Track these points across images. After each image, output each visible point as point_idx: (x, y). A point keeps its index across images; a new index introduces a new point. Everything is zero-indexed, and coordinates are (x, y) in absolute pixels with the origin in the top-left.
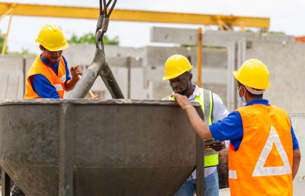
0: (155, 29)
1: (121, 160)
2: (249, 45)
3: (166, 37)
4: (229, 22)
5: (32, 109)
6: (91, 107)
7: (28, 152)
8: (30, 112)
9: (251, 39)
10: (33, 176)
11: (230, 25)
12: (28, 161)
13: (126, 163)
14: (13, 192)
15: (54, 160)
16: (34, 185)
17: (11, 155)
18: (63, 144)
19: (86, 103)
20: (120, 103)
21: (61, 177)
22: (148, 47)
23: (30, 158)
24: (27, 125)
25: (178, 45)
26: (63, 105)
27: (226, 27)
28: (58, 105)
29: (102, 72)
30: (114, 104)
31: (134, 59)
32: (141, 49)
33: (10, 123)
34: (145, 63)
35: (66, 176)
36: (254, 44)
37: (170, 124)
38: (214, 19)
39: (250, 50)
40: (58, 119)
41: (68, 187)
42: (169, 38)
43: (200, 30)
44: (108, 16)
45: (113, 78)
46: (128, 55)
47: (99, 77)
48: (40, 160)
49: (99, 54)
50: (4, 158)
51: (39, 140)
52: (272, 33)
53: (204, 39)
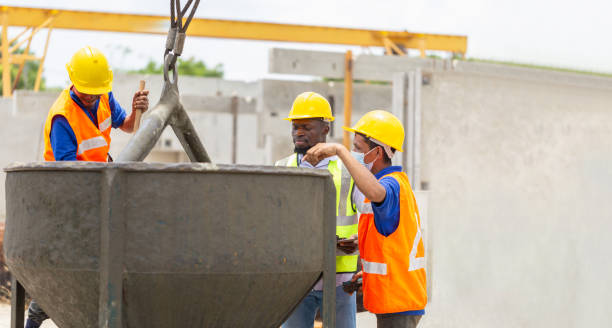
0: (276, 51)
1: (201, 261)
2: (426, 79)
3: (294, 65)
4: (401, 42)
5: (58, 178)
6: (152, 175)
7: (51, 247)
8: (55, 183)
9: (431, 70)
10: (60, 285)
11: (402, 47)
12: (52, 262)
13: (208, 267)
14: (30, 311)
15: (91, 260)
16: (60, 299)
17: (24, 252)
18: (106, 235)
19: (144, 168)
20: (199, 169)
21: (103, 289)
22: (266, 81)
23: (54, 257)
24: (50, 204)
25: (319, 79)
26: (107, 172)
27: (397, 49)
28: (99, 172)
29: (174, 120)
30: (189, 172)
31: (244, 100)
32: (253, 84)
33: (23, 201)
34: (260, 107)
35: (110, 286)
36: (435, 78)
37: (280, 204)
38: (376, 37)
39: (428, 87)
40: (99, 194)
41: (113, 304)
42: (299, 66)
43: (350, 53)
44: (183, 30)
45: (191, 130)
46: (234, 93)
47: (169, 127)
48: (69, 261)
49: (170, 91)
50: (14, 256)
51: (69, 228)
52: (471, 60)
53: (356, 68)
